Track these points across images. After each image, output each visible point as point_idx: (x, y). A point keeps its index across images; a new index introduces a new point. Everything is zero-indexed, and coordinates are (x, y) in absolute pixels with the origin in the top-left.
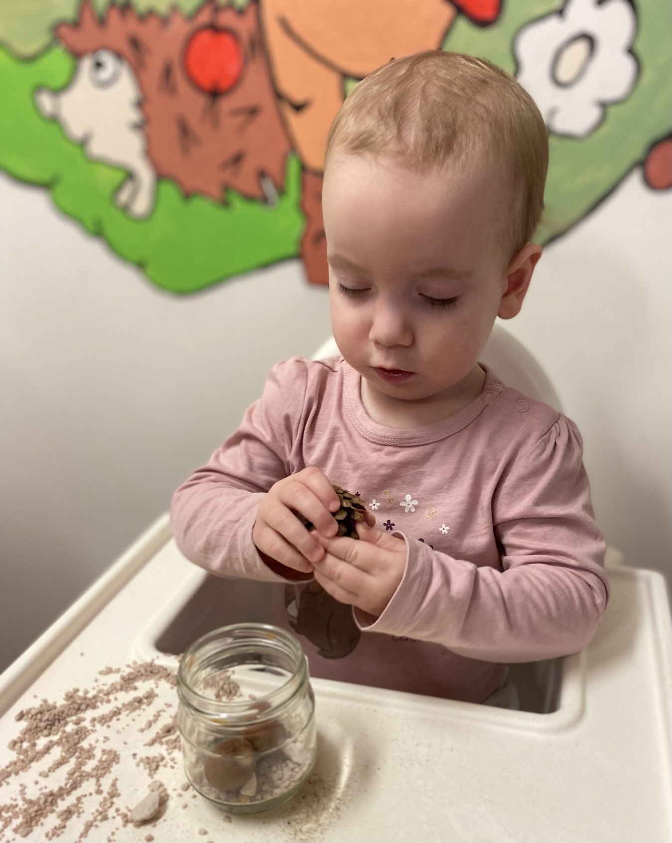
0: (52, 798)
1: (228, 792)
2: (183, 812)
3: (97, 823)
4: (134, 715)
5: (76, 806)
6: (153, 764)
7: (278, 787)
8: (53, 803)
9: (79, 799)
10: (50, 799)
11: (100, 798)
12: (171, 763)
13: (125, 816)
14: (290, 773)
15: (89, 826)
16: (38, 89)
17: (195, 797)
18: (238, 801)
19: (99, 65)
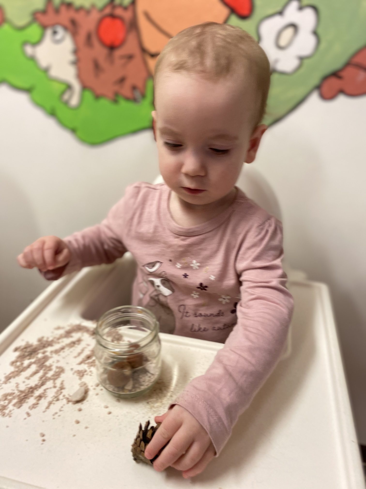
0: (32, 390)
1: (118, 388)
2: (97, 397)
3: (54, 402)
4: (72, 349)
5: (43, 393)
6: (81, 374)
7: (142, 385)
8: (32, 392)
9: (45, 390)
10: (31, 390)
11: (55, 390)
12: (90, 373)
13: (67, 399)
14: (148, 379)
15: (50, 403)
16: (25, 43)
17: (102, 390)
18: (123, 392)
19: (55, 33)
